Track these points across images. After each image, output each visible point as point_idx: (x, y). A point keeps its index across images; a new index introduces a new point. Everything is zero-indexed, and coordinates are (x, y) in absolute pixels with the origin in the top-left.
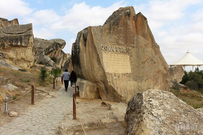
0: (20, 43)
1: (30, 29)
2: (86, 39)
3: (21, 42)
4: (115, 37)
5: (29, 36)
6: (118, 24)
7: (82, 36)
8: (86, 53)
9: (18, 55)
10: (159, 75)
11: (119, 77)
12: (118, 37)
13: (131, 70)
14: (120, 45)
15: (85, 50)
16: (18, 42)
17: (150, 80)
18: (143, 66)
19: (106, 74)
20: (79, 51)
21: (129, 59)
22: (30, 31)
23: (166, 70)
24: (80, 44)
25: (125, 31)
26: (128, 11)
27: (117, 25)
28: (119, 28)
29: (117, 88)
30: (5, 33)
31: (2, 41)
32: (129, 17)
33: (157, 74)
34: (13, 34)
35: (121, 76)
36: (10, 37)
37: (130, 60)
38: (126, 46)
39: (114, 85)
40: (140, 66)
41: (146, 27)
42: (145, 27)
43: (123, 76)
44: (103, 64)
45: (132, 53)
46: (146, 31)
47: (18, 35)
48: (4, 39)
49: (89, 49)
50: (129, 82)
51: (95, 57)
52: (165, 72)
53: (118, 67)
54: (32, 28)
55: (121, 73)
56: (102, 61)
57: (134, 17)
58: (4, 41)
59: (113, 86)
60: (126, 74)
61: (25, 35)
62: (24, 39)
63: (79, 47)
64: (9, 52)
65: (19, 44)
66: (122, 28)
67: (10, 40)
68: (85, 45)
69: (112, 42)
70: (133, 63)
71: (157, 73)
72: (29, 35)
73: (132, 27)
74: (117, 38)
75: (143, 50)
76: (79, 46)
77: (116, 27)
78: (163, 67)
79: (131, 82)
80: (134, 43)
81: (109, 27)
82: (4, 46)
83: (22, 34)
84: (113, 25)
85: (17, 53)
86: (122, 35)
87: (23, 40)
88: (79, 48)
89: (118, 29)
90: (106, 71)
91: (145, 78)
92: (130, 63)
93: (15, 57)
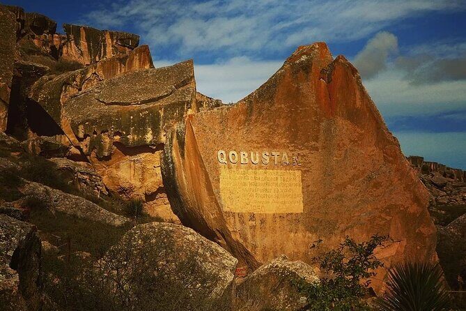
0: (153, 134)
1: (185, 83)
2: (184, 143)
3: (156, 133)
4: (264, 129)
5: (183, 109)
6: (272, 97)
7: (175, 135)
8: (185, 170)
9: (147, 175)
10: (388, 218)
11: (263, 222)
12: (270, 128)
13: (302, 205)
14: (275, 146)
15: (184, 166)
16: (145, 132)
17: (356, 230)
18: (341, 196)
19: (224, 214)
20: (174, 168)
21: (299, 179)
22: (184, 88)
23: (420, 204)
24: (174, 154)
25: (291, 111)
26: (304, 58)
27: (268, 99)
28: (276, 105)
29: (255, 247)
30: (103, 102)
31: (95, 133)
32: (307, 73)
33: (383, 215)
34: (129, 104)
35: (269, 220)
36: (118, 115)
37: (303, 180)
38: (291, 148)
39: (245, 240)
40: (329, 196)
41: (358, 93)
42: (355, 94)
43: (278, 220)
44: (219, 193)
45: (309, 165)
46: (358, 103)
47: (144, 106)
48: (100, 122)
49: (190, 163)
50: (292, 235)
51: (203, 178)
52: (413, 209)
53: (264, 200)
54: (193, 77)
55: (272, 212)
56: (218, 188)
57: (322, 71)
58: (99, 133)
59: (241, 241)
60: (288, 215)
61: (169, 106)
62: (166, 118)
63: (172, 160)
64: (118, 167)
65: (149, 137)
66: (283, 106)
67: (119, 125)
68: (183, 155)
69: (253, 141)
70: (310, 189)
71: (381, 212)
72: (183, 103)
73: (312, 99)
74: (267, 130)
75: (343, 155)
76: (171, 157)
77: (267, 104)
78: (408, 196)
79: (300, 235)
80: (316, 139)
81: (245, 107)
82: (101, 148)
83: (157, 104)
84: (257, 102)
85: (144, 170)
86: (282, 122)
87: (161, 123)
88: (172, 162)
89: (273, 108)
90: (225, 209)
91: (343, 226)
92: (303, 188)
93: (138, 184)
